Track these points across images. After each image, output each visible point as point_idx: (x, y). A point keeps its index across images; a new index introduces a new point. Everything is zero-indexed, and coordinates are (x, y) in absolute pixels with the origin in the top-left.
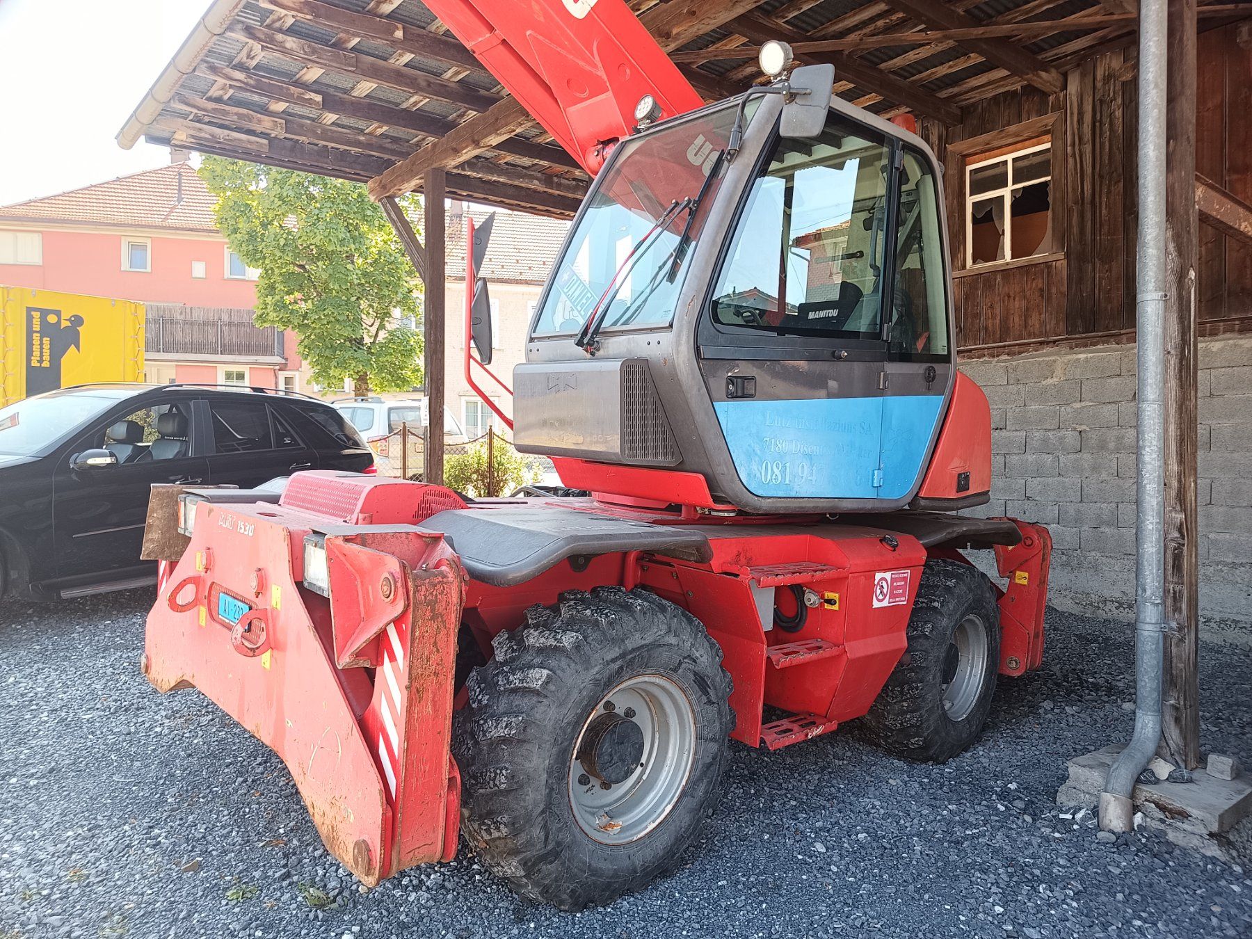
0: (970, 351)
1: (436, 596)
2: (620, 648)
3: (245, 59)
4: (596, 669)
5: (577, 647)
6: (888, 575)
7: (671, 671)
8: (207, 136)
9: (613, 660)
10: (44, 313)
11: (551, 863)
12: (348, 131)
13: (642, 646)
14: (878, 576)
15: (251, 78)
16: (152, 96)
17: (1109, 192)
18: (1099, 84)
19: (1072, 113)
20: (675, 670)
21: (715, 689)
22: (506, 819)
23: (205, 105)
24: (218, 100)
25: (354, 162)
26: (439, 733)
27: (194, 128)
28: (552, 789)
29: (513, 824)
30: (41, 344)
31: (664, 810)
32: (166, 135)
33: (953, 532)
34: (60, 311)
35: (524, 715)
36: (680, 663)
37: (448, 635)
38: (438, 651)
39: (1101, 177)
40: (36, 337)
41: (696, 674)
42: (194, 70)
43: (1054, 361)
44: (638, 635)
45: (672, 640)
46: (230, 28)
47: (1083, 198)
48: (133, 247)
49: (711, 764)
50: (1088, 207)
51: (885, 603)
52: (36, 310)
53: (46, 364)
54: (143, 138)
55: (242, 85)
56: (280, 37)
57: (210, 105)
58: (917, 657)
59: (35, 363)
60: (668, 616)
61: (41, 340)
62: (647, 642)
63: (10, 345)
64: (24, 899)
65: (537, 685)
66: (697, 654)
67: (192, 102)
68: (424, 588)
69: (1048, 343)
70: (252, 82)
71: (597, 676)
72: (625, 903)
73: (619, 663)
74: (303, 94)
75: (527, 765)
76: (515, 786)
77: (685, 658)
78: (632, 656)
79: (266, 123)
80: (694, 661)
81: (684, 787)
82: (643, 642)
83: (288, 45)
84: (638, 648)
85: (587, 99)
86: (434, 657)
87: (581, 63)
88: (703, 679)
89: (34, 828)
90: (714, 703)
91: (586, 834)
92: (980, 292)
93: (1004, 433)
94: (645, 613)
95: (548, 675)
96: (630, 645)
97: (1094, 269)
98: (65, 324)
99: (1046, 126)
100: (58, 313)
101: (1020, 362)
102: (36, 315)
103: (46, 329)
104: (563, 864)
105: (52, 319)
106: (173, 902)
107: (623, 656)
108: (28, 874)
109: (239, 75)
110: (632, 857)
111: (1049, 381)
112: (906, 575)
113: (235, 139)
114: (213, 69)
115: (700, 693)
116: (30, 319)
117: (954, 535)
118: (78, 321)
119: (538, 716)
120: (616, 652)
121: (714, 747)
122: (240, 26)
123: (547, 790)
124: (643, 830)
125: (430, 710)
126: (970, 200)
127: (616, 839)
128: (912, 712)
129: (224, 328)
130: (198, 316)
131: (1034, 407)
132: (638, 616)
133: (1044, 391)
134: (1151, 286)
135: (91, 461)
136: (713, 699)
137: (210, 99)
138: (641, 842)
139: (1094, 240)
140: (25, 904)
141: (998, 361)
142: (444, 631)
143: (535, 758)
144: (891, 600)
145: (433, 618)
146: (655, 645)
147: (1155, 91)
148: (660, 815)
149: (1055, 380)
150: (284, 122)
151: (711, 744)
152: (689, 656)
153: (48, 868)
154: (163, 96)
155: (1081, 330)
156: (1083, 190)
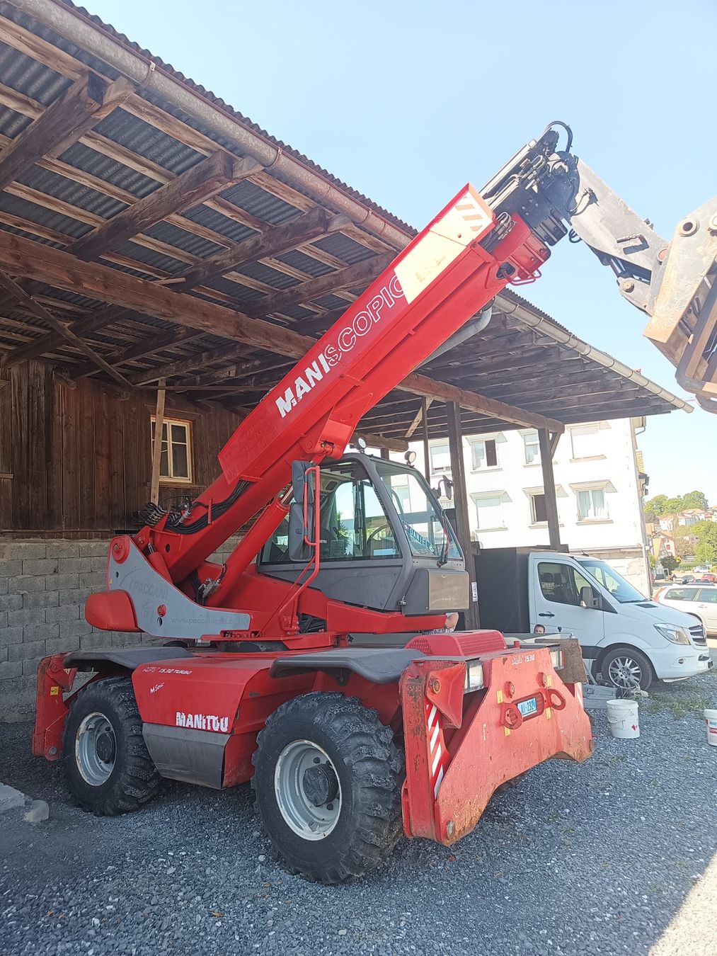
17: (37, 444)
19: (14, 387)
39: (33, 433)
47: (21, 443)
50: (24, 448)
97: (28, 489)
139: (28, 471)
155: (21, 527)
156: (21, 437)
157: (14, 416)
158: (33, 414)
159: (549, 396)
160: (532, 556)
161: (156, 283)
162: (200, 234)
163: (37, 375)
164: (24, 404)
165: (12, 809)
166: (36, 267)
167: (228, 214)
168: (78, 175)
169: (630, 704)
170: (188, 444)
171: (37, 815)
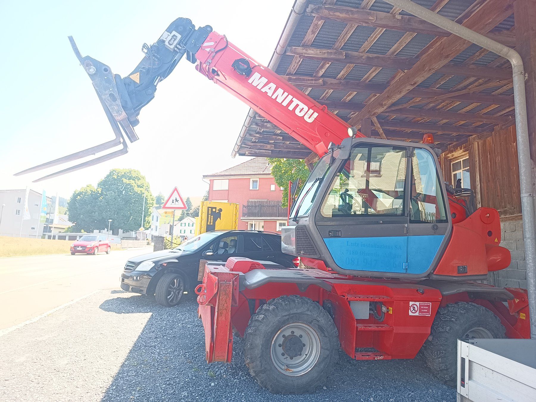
1: (226, 289)
2: (288, 312)
3: (259, 131)
4: (279, 318)
5: (273, 310)
6: (418, 303)
7: (309, 323)
8: (253, 152)
9: (285, 316)
10: (212, 208)
11: (263, 374)
12: (294, 145)
13: (296, 313)
14: (411, 303)
15: (261, 135)
16: (237, 145)
20: (311, 323)
21: (328, 332)
22: (249, 356)
23: (251, 144)
24: (255, 142)
25: (299, 154)
26: (227, 326)
27: (250, 151)
28: (263, 351)
29: (251, 359)
30: (211, 218)
31: (308, 370)
32: (244, 153)
33: (460, 290)
34: (216, 208)
35: (256, 327)
36: (312, 321)
37: (229, 299)
38: (227, 304)
40: (210, 215)
41: (319, 326)
42: (245, 136)
44: (295, 310)
45: (309, 313)
46: (251, 125)
48: (254, 181)
49: (326, 358)
51: (417, 314)
52: (210, 207)
53: (212, 224)
54: (238, 154)
55: (259, 138)
56: (265, 124)
57: (252, 144)
58: (442, 340)
59: (209, 224)
60: (308, 305)
61: (211, 217)
62: (299, 312)
63: (203, 218)
64: (153, 360)
65: (259, 319)
66: (320, 319)
67: (247, 144)
68: (223, 286)
70: (261, 137)
71: (279, 320)
72: (291, 396)
73: (287, 317)
74: (277, 137)
75: (256, 342)
76: (252, 347)
77: (314, 320)
78: (293, 315)
79: (269, 146)
80: (318, 321)
81: (316, 363)
82: (297, 312)
83: (268, 126)
84: (295, 314)
85: (318, 143)
86: (225, 305)
87: (313, 135)
88: (322, 328)
89: (163, 347)
90: (327, 337)
91: (277, 369)
94: (299, 303)
95: (264, 317)
96: (292, 312)
98: (217, 211)
100: (215, 208)
102: (210, 209)
103: (213, 213)
104: (267, 375)
105: (214, 210)
106: (181, 368)
107: (289, 315)
108: (157, 356)
109: (258, 135)
110: (293, 381)
112: (429, 304)
113: (262, 152)
114: (250, 135)
115: (321, 332)
116: (208, 210)
117: (461, 291)
118: (220, 210)
119: (260, 328)
120: (286, 313)
121: (327, 352)
122: (254, 123)
123: (262, 351)
124: (299, 374)
125: (224, 319)
127: (288, 374)
128: (442, 363)
129: (279, 208)
130: (272, 204)
132: (296, 303)
134: (524, 191)
135: (208, 254)
136: (327, 335)
137: (253, 142)
138: (297, 377)
140: (153, 361)
142: (228, 298)
143: (258, 340)
144: (420, 313)
145: (225, 295)
146: (301, 313)
147: (519, 116)
148: (306, 371)
150: (274, 145)
151: (326, 351)
152: (316, 319)
153: (161, 356)
154: (239, 144)
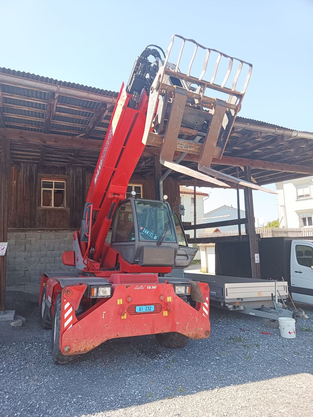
0: (44, 229)
17: (79, 197)
18: (77, 173)
19: (71, 177)
39: (78, 193)
43: (67, 234)
47: (73, 197)
50: (74, 199)
69: (65, 229)
92: (47, 214)
93: (54, 252)
97: (76, 213)
99: (65, 178)
101: (58, 233)
111: (66, 239)
126: (42, 189)
131: (62, 245)
133: (65, 241)
139: (76, 207)
141: (52, 233)
149: (67, 239)
155: (73, 227)
156: (73, 195)
157: (71, 188)
158: (78, 186)
159: (308, 158)
160: (293, 241)
161: (77, 137)
162: (76, 117)
163: (79, 172)
164: (75, 183)
165: (9, 321)
166: (29, 140)
167: (77, 109)
168: (22, 108)
169: (291, 320)
170: (141, 194)
171: (15, 324)
